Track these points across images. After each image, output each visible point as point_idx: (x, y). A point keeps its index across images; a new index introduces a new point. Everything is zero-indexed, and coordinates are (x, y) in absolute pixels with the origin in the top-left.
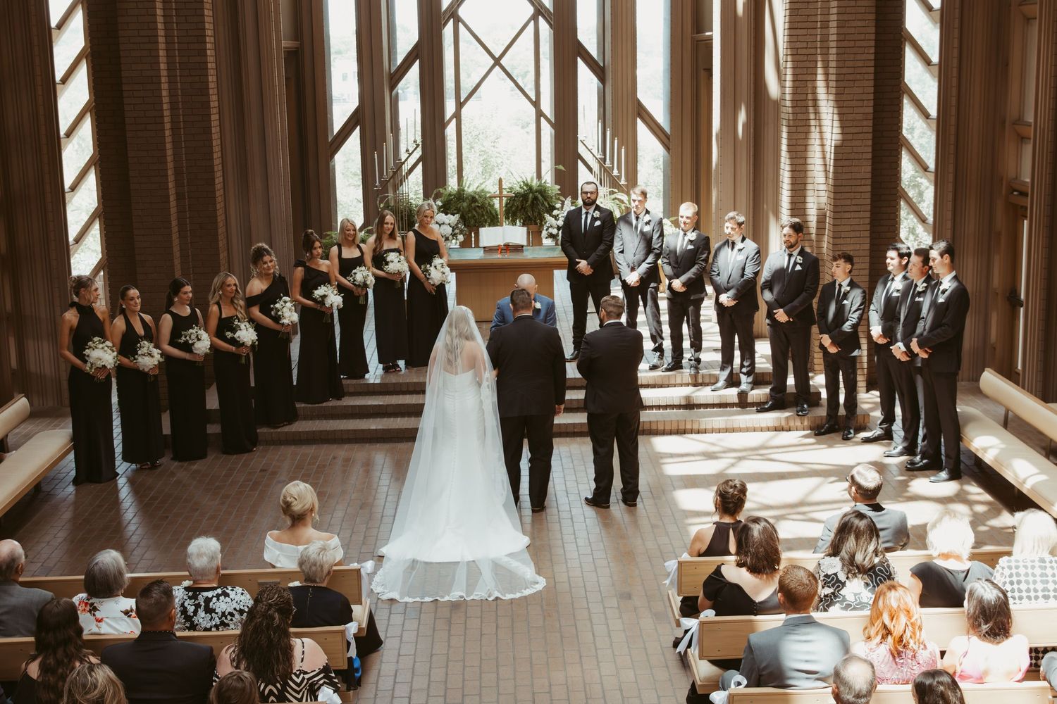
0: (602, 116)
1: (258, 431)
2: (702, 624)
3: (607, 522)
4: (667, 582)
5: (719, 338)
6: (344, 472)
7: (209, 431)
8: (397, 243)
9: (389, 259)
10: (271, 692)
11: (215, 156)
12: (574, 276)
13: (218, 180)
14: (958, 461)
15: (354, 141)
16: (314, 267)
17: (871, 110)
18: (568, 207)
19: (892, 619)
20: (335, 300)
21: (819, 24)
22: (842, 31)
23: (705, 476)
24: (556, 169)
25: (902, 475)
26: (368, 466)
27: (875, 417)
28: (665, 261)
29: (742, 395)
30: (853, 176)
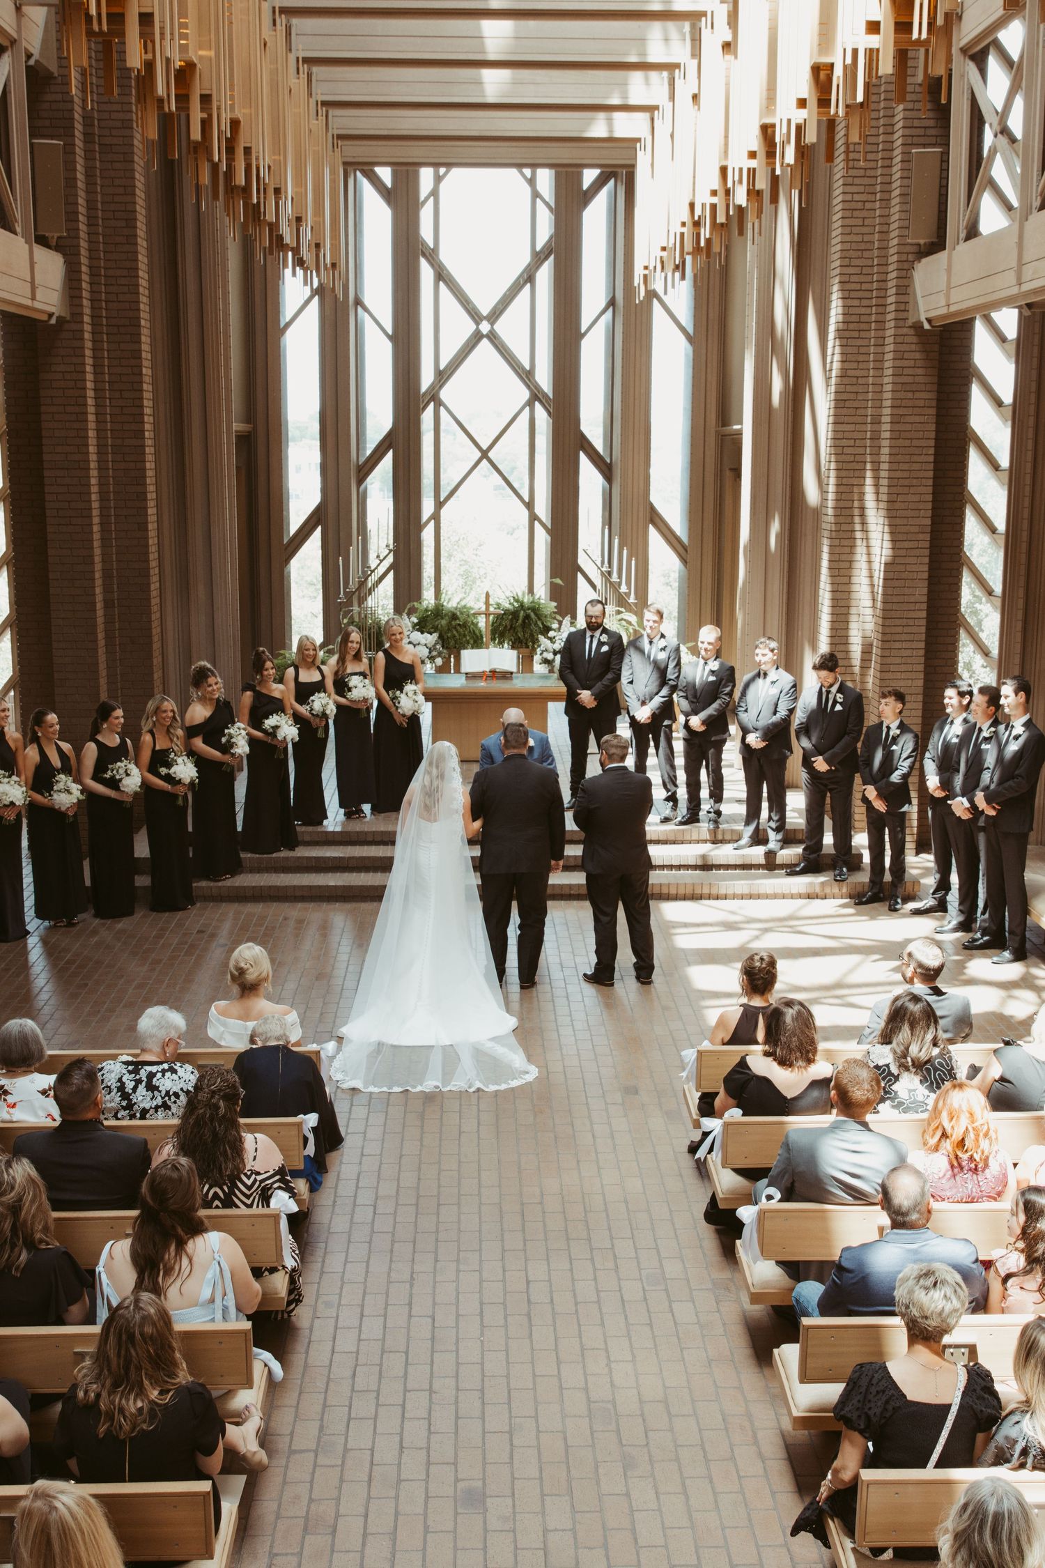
0: (608, 521)
1: (194, 885)
2: (726, 1126)
3: (610, 1004)
4: (684, 1074)
5: (744, 787)
6: (297, 936)
7: (137, 884)
8: (364, 666)
9: (351, 684)
10: (216, 1196)
11: (151, 557)
12: (574, 709)
13: (154, 586)
14: (1023, 939)
15: (314, 545)
16: (264, 691)
17: (929, 522)
18: (567, 629)
19: (952, 1119)
20: (288, 731)
21: (869, 418)
22: (897, 427)
23: (725, 950)
24: (551, 583)
25: (958, 954)
26: (325, 929)
27: (925, 885)
28: (681, 694)
29: (770, 855)
30: (906, 599)
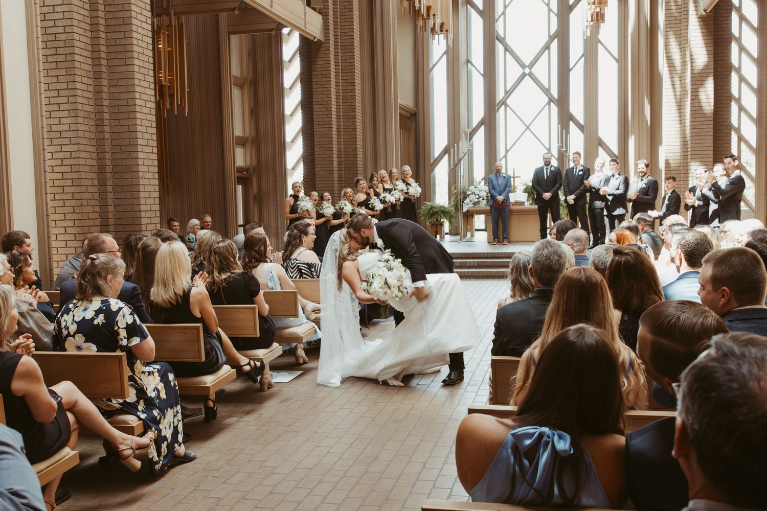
30: (702, 145)
